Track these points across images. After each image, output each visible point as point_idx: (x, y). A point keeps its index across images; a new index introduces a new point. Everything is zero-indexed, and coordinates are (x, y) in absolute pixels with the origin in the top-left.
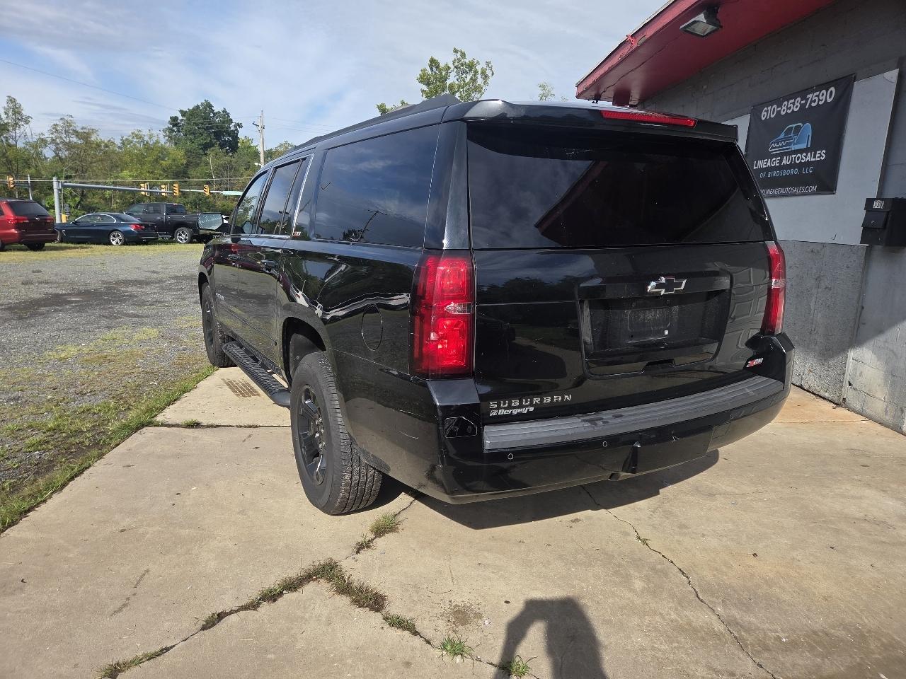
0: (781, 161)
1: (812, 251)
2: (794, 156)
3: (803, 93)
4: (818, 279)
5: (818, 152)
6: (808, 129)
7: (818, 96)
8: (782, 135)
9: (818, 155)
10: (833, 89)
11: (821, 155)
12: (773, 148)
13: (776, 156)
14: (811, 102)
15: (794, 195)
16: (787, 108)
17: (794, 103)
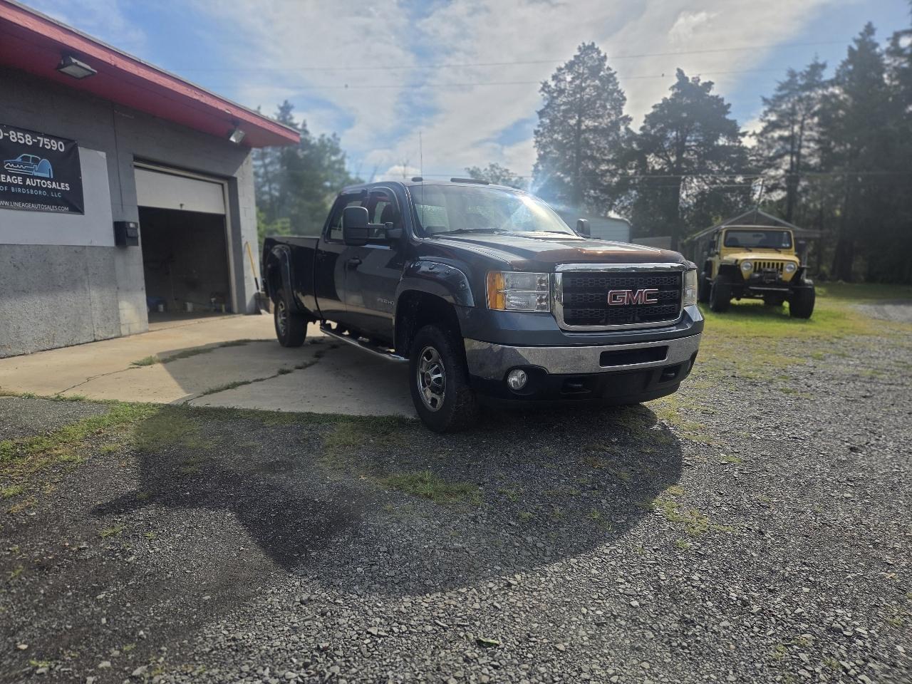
0: (24, 181)
1: (76, 252)
2: (39, 181)
3: (34, 134)
4: (86, 269)
5: (62, 184)
6: (46, 163)
7: (50, 142)
8: (19, 159)
9: (62, 186)
10: (62, 143)
11: (65, 187)
12: (8, 166)
13: (17, 175)
14: (44, 144)
15: (50, 212)
16: (18, 139)
17: (25, 139)
